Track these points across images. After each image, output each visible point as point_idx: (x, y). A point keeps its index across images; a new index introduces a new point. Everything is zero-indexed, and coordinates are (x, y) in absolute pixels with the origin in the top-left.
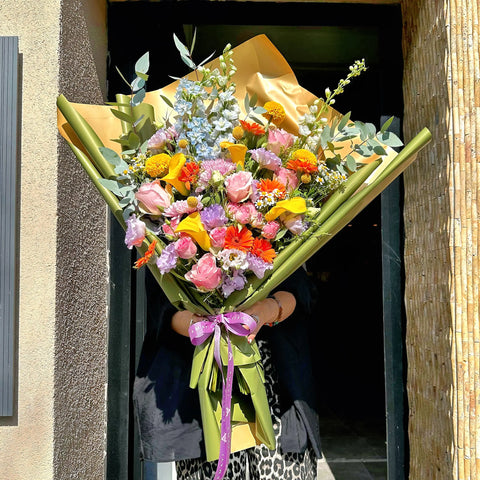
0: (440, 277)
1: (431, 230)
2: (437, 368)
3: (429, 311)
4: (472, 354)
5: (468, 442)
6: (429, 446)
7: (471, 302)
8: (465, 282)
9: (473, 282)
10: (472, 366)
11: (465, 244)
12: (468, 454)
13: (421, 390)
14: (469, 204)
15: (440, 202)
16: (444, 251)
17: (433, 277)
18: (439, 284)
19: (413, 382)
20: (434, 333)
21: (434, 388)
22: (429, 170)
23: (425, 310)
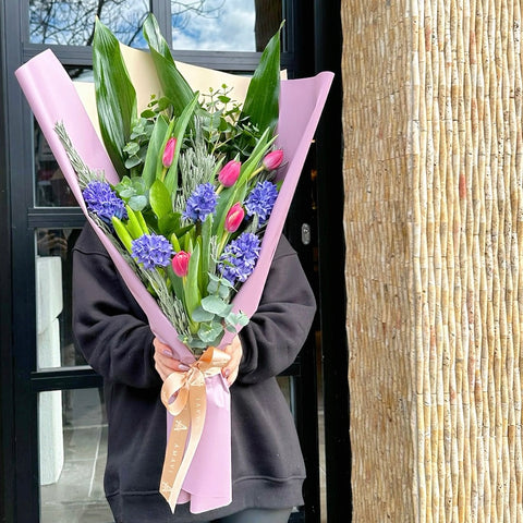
0: (392, 192)
1: (381, 135)
2: (387, 301)
3: (377, 233)
4: (433, 283)
5: (428, 386)
6: (376, 393)
7: (432, 221)
8: (425, 197)
9: (434, 197)
10: (434, 297)
11: (424, 151)
12: (429, 400)
13: (366, 329)
14: (430, 102)
15: (392, 101)
16: (398, 160)
17: (382, 193)
18: (391, 200)
19: (354, 320)
20: (383, 260)
21: (384, 325)
22: (377, 64)
23: (372, 233)
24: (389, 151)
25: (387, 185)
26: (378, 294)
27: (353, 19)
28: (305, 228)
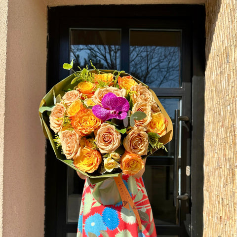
0: (227, 153)
1: (223, 126)
2: (223, 206)
3: (219, 173)
13: (212, 217)
15: (229, 109)
16: (231, 137)
17: (223, 153)
18: (227, 157)
19: (207, 211)
20: (222, 186)
21: (221, 217)
22: (222, 91)
23: (217, 172)
24: (226, 133)
25: (225, 150)
26: (219, 202)
27: (211, 74)
28: (188, 168)
